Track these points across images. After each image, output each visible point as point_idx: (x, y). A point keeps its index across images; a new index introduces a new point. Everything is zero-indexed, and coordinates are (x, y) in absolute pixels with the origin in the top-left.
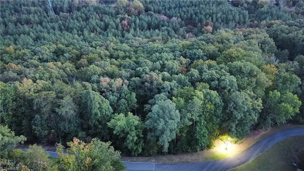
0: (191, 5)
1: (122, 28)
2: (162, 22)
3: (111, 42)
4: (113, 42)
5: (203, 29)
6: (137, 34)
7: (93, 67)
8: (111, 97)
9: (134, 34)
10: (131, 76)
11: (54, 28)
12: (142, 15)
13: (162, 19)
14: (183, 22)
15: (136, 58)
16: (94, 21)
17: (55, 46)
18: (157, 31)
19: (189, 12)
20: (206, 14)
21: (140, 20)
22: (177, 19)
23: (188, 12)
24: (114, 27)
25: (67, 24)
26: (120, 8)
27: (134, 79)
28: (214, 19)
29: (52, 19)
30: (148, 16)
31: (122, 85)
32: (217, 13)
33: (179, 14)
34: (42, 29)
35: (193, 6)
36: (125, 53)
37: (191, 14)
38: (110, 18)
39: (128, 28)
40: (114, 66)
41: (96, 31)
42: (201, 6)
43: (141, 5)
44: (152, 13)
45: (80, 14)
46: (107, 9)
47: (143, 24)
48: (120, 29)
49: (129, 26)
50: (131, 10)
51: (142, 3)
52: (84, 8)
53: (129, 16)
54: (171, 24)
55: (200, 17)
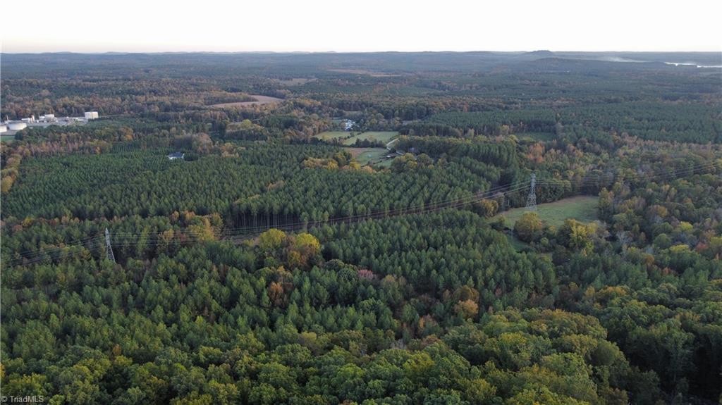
0: (426, 244)
1: (270, 300)
2: (362, 286)
5: (456, 307)
11: (107, 301)
12: (318, 270)
16: (205, 285)
18: (351, 310)
19: (423, 264)
21: (311, 281)
22: (397, 280)
23: (420, 262)
24: (252, 300)
25: (141, 291)
26: (267, 248)
28: (481, 282)
30: (330, 270)
32: (485, 267)
33: (400, 267)
34: (81, 304)
35: (431, 248)
37: (427, 266)
39: (285, 299)
43: (315, 242)
44: (340, 262)
45: (174, 262)
46: (237, 252)
47: (318, 291)
48: (264, 304)
49: (285, 296)
50: (292, 255)
51: (317, 237)
52: (185, 250)
53: (286, 268)
54: (383, 294)
55: (448, 275)
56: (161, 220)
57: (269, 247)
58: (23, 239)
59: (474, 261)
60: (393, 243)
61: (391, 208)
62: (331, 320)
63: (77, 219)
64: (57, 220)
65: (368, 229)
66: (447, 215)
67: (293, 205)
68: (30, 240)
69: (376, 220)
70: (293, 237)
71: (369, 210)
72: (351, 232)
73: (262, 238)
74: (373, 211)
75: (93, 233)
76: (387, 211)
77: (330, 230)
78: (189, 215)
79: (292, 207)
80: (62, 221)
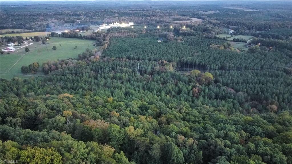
1: (193, 94)
2: (229, 94)
3: (183, 107)
4: (185, 106)
5: (267, 107)
6: (205, 102)
7: (173, 126)
8: (184, 151)
9: (202, 101)
10: (200, 139)
11: (138, 86)
12: (212, 86)
13: (229, 91)
14: (249, 98)
15: (204, 124)
16: (170, 86)
17: (141, 103)
18: (223, 102)
20: (273, 93)
21: (209, 90)
22: (244, 94)
23: (255, 89)
24: (186, 93)
25: (149, 85)
26: (193, 77)
27: (202, 140)
28: (281, 99)
29: (137, 79)
30: (216, 87)
31: (193, 144)
32: (284, 94)
33: (246, 89)
34: (130, 86)
35: (261, 84)
36: (195, 118)
38: (183, 85)
39: (198, 95)
40: (187, 128)
41: (171, 94)
42: (269, 84)
43: (211, 76)
44: (221, 85)
45: (159, 77)
46: (182, 76)
47: (211, 94)
48: (190, 95)
49: (198, 94)
50: (202, 80)
51: (212, 74)
52: (163, 74)
53: (199, 84)
54: (237, 98)
55: (266, 95)
56: (155, 63)
57: (194, 76)
58: (112, 64)
59: (279, 91)
60: (244, 80)
61: (245, 67)
62: (215, 104)
63: (128, 59)
64: (122, 59)
65: (234, 74)
66: (271, 72)
67: (204, 62)
68: (114, 65)
69: (238, 71)
70: (203, 74)
71: (236, 67)
72: (227, 74)
73: (191, 72)
74: (237, 67)
75: (133, 65)
76: (243, 68)
77: (218, 73)
78: (165, 62)
79: (203, 63)
80: (123, 60)
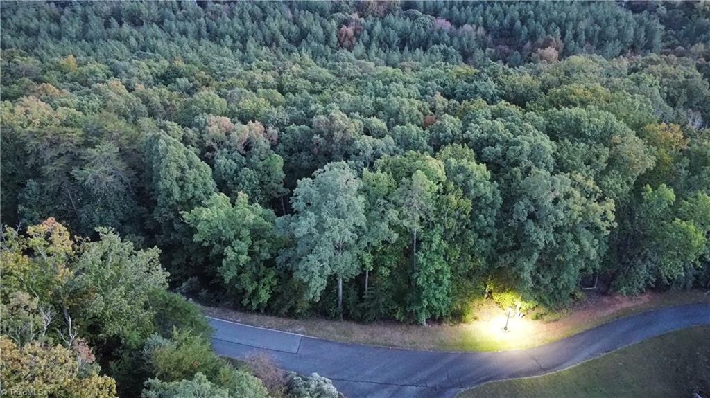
2: (436, 34)
8: (222, 161)
9: (360, 55)
12: (393, 17)
13: (437, 27)
14: (489, 38)
20: (550, 22)
21: (383, 26)
22: (476, 30)
23: (505, 15)
24: (320, 39)
27: (293, 127)
29: (186, 15)
33: (481, 18)
36: (313, 84)
37: (512, 19)
38: (315, 19)
39: (354, 42)
47: (388, 36)
48: (332, 44)
49: (354, 38)
54: (457, 42)
55: (533, 26)
59: (567, 14)
